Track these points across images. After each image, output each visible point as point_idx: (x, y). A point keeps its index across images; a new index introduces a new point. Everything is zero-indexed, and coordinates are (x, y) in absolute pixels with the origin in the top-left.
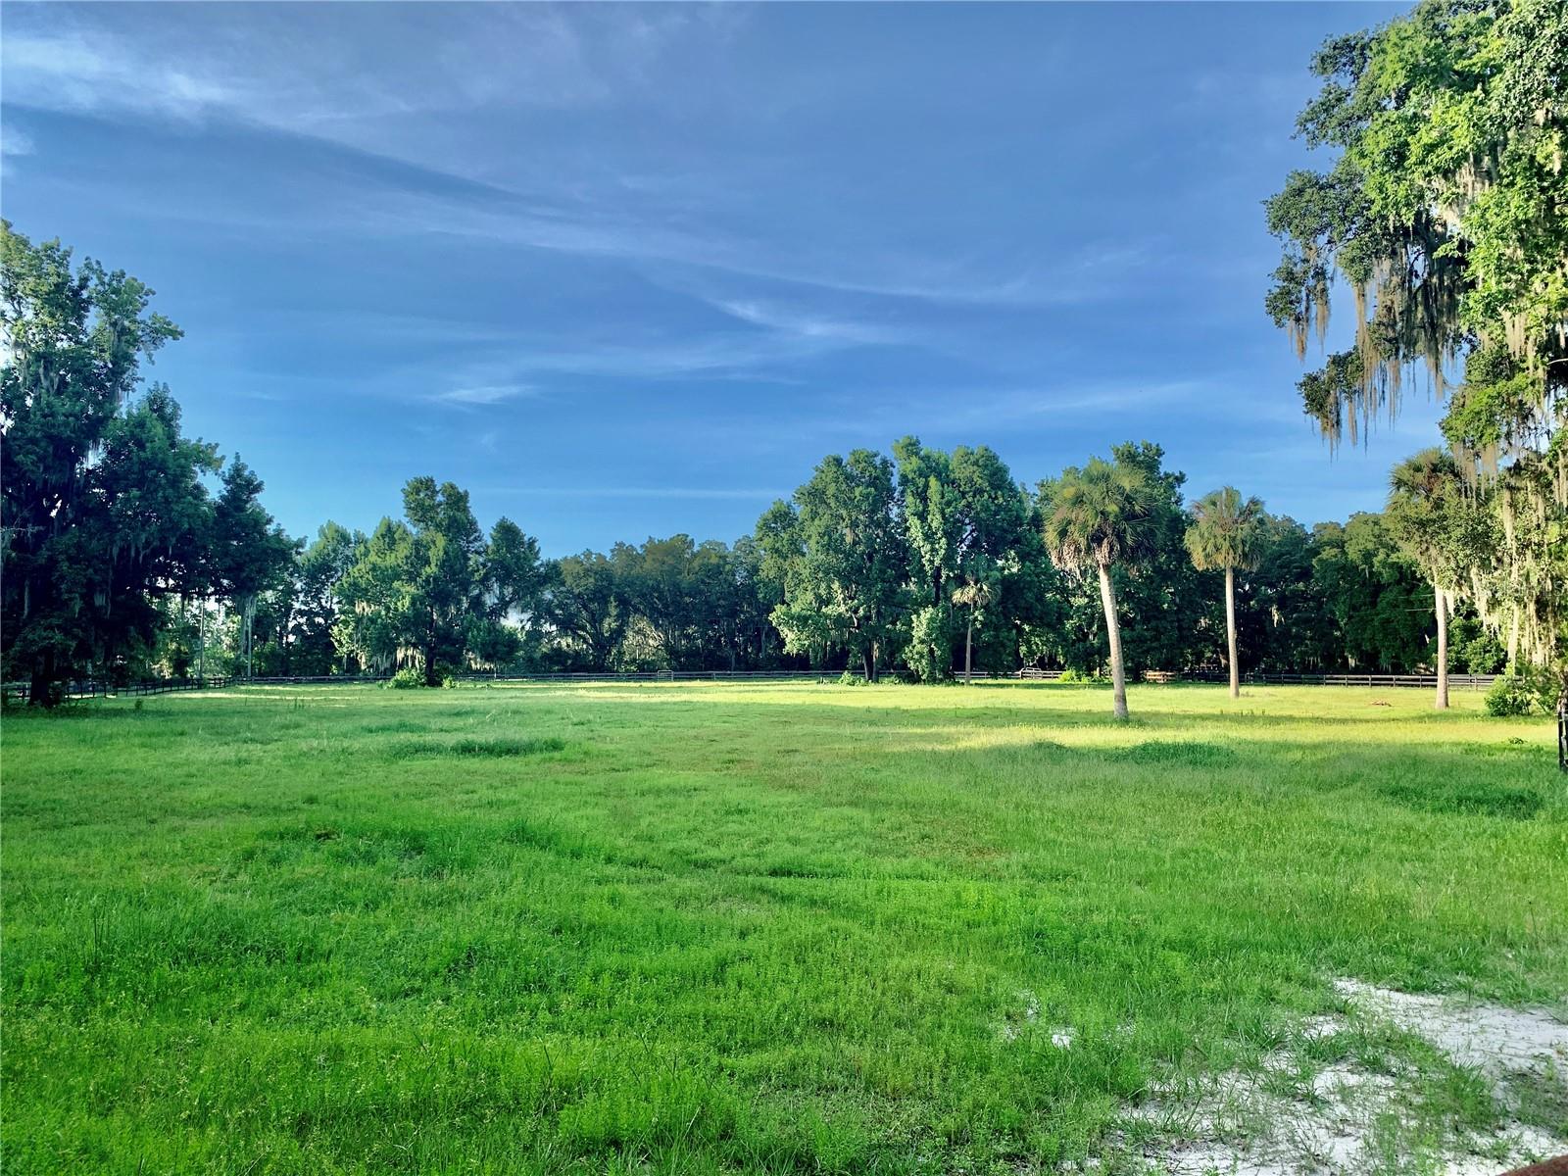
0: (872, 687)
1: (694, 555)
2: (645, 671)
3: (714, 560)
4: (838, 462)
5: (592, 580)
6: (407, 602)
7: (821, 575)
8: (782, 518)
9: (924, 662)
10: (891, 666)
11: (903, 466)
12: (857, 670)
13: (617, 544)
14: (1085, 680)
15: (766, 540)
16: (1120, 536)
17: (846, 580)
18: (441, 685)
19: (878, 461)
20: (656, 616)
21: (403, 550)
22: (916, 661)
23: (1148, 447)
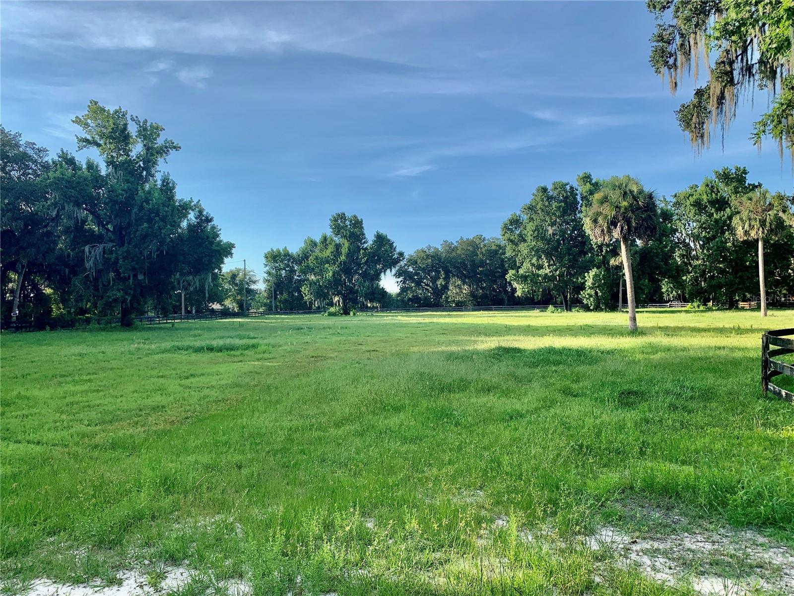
0: (569, 313)
1: (485, 246)
2: (460, 306)
3: (494, 248)
4: (544, 190)
5: (430, 260)
6: (331, 274)
7: (533, 253)
8: (516, 222)
9: (592, 299)
10: (573, 303)
11: (582, 189)
12: (556, 305)
13: (444, 241)
14: (702, 308)
15: (506, 235)
16: (628, 221)
17: (549, 255)
18: (349, 314)
19: (568, 187)
20: (463, 278)
21: (331, 248)
22: (587, 299)
23: (737, 169)
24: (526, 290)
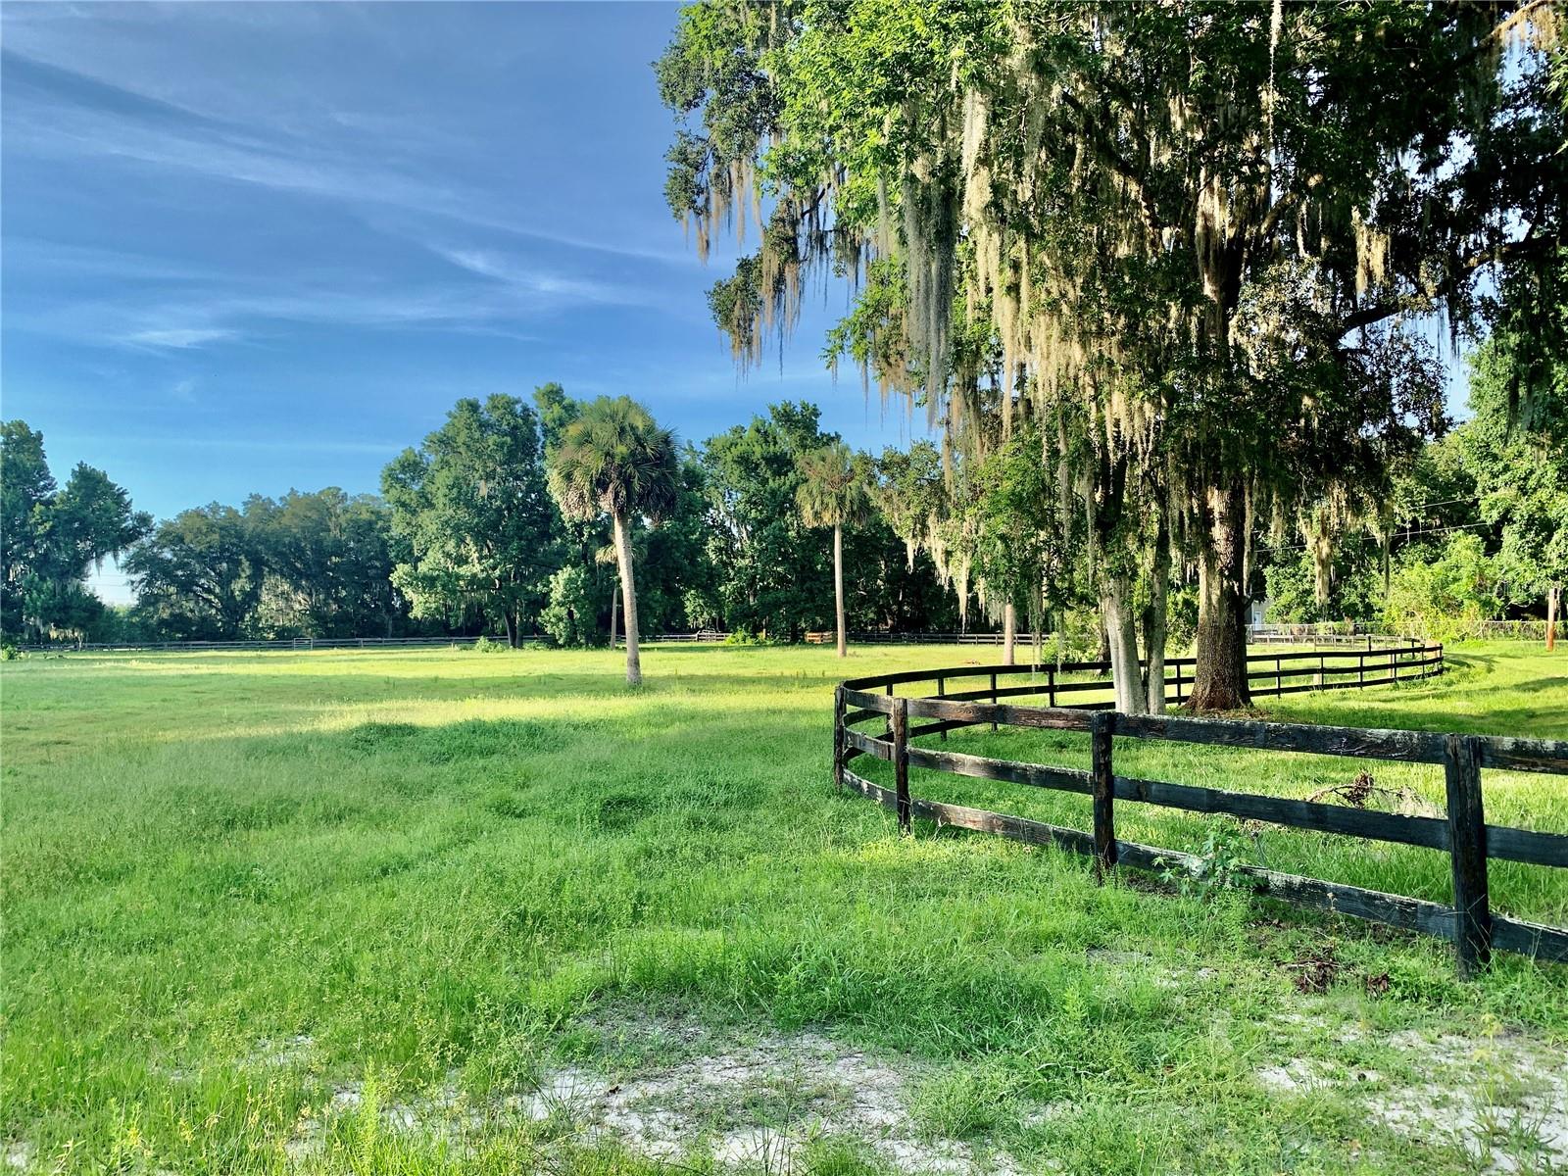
0: (518, 653)
1: (346, 511)
2: (286, 638)
3: (365, 516)
4: (474, 407)
5: (216, 537)
7: (449, 532)
8: (412, 467)
9: (561, 625)
10: (526, 632)
11: (545, 414)
12: (492, 636)
13: (251, 496)
14: (749, 642)
15: (393, 491)
16: (627, 482)
17: (480, 538)
19: (518, 408)
20: (295, 577)
22: (553, 624)
23: (805, 407)
24: (434, 606)
